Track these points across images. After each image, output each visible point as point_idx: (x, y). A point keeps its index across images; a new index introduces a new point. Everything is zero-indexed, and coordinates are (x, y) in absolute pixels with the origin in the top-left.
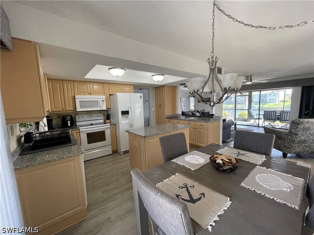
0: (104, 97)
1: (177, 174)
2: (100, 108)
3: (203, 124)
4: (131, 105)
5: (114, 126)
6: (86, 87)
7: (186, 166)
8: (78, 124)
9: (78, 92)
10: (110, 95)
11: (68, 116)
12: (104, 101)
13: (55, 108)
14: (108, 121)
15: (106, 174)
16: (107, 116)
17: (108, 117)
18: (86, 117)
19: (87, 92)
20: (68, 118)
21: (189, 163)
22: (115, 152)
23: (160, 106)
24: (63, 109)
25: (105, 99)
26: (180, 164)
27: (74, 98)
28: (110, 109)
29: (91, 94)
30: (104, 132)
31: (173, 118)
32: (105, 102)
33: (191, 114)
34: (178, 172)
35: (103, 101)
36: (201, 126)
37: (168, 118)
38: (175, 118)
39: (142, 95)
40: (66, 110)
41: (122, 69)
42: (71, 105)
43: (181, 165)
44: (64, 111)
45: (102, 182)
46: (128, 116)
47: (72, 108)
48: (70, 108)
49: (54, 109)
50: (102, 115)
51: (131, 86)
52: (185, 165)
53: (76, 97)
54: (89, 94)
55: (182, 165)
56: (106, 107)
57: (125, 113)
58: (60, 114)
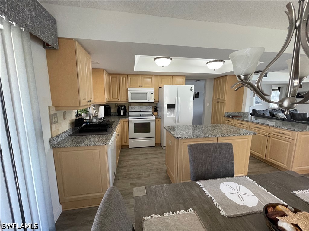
0: (153, 89)
1: (191, 210)
2: (149, 101)
3: (285, 132)
4: (179, 98)
5: (159, 119)
6: (137, 80)
7: (215, 201)
8: (130, 113)
9: (131, 85)
10: (159, 87)
11: (122, 106)
12: (153, 93)
13: (113, 98)
14: (156, 113)
15: (142, 166)
16: (155, 108)
17: (156, 110)
18: (137, 108)
19: (138, 84)
20: (122, 108)
21: (223, 196)
22: (159, 145)
23: (218, 101)
24: (118, 100)
25: (153, 92)
26: (207, 193)
27: (127, 90)
28: (158, 101)
29: (142, 86)
30: (149, 123)
31: (234, 117)
32: (153, 95)
33: (268, 114)
34: (195, 207)
35: (151, 93)
36: (279, 134)
37: (227, 117)
38: (236, 118)
39: (193, 87)
40: (121, 100)
41: (168, 58)
42: (125, 97)
43: (208, 195)
44: (119, 101)
45: (135, 173)
46: (174, 111)
47: (125, 100)
48: (123, 99)
49: (112, 100)
50: (151, 107)
51: (182, 77)
52: (213, 198)
53: (129, 89)
54: (140, 86)
55: (209, 197)
56: (155, 99)
57: (171, 107)
58: (117, 104)
